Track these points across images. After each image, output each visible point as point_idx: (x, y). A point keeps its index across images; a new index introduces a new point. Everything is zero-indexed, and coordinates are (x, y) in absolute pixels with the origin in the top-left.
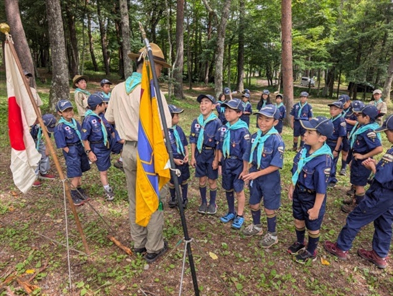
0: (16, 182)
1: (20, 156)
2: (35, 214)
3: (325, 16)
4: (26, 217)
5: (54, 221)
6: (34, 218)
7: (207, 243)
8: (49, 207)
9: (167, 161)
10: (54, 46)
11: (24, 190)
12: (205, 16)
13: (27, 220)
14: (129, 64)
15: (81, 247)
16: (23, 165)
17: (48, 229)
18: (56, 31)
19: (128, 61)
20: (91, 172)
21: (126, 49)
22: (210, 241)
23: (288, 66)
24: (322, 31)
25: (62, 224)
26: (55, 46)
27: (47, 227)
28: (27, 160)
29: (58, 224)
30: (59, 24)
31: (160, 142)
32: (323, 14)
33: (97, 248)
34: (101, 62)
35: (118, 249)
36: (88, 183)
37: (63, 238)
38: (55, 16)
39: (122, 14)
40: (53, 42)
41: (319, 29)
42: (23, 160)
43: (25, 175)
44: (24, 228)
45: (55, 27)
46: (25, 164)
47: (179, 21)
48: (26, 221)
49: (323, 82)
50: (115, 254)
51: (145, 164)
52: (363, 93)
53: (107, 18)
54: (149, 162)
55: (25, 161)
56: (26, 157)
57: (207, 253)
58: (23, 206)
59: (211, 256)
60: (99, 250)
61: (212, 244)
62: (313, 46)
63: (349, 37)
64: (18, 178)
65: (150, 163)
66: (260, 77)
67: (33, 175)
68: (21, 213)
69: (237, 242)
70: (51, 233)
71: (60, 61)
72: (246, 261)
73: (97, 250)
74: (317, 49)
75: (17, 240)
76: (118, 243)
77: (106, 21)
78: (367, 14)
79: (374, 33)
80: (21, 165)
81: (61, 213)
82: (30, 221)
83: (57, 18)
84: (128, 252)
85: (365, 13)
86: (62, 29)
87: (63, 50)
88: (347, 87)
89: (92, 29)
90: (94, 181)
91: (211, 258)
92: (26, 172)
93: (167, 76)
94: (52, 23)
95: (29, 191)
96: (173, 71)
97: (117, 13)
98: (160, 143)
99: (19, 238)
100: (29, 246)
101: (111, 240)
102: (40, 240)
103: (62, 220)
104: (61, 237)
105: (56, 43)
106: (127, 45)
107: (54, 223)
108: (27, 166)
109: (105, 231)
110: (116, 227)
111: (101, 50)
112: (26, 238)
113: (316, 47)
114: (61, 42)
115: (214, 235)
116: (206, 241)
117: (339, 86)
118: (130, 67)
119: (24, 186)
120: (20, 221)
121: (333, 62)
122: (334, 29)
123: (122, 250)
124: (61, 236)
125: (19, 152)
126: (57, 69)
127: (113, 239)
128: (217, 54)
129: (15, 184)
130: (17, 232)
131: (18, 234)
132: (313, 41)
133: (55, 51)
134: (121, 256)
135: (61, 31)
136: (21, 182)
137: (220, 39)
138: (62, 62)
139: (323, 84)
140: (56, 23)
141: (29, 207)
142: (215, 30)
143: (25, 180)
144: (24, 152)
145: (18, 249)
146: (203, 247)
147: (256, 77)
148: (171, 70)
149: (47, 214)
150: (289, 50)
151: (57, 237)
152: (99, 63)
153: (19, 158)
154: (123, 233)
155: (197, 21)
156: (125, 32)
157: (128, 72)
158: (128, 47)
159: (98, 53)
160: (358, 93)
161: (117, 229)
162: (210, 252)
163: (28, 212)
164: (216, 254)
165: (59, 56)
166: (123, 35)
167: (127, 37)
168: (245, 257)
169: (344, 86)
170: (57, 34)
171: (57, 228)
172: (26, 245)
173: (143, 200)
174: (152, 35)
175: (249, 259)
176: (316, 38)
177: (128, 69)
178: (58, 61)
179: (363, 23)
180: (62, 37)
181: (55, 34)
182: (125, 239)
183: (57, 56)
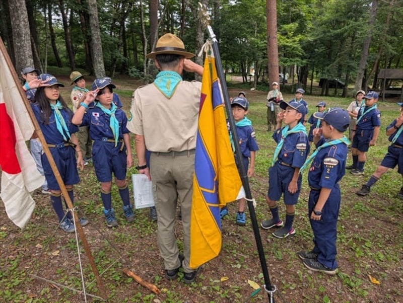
0: (10, 215)
1: (15, 182)
2: (22, 246)
3: (301, 13)
4: (11, 251)
5: (49, 254)
6: (23, 252)
7: (241, 268)
8: (38, 234)
9: (240, 189)
10: (17, 39)
11: (21, 224)
12: (176, 10)
13: (13, 255)
14: (100, 59)
15: (92, 288)
16: (18, 193)
17: (44, 266)
18: (20, 21)
19: (99, 56)
20: (80, 186)
21: (96, 43)
22: (244, 266)
23: (275, 63)
24: (295, 28)
25: (61, 257)
26: (19, 38)
27: (41, 263)
28: (23, 186)
29: (55, 257)
30: (23, 14)
31: (229, 163)
32: (299, 11)
33: (114, 289)
34: (64, 57)
35: (139, 285)
36: (79, 200)
37: (66, 277)
38: (18, 4)
39: (90, 5)
40: (16, 34)
41: (294, 26)
42: (18, 186)
43: (22, 203)
44: (13, 268)
45: (18, 17)
46: (21, 190)
47: (152, 15)
48: (11, 256)
49: (296, 78)
50: (139, 295)
51: (208, 192)
52: (335, 89)
53: (70, 10)
54: (213, 190)
55: (21, 188)
56: (23, 182)
57: (246, 281)
58: (4, 236)
59: (251, 285)
60: (117, 291)
61: (247, 269)
62: (287, 42)
63: (321, 34)
64: (12, 210)
65: (213, 192)
66: (234, 73)
67: (31, 203)
68: (4, 246)
69: (273, 264)
70: (49, 271)
71: (25, 56)
72: (292, 288)
73: (114, 290)
74: (291, 46)
75: (6, 286)
76: (139, 279)
77: (69, 13)
78: (337, 12)
79: (346, 31)
80: (16, 193)
81: (55, 242)
82: (18, 256)
83: (20, 7)
84: (154, 290)
85: (335, 11)
86: (27, 20)
87: (28, 43)
88: (318, 83)
89: (53, 21)
90: (86, 196)
91: (252, 288)
92: (23, 200)
93: (143, 73)
94: (14, 12)
95: (28, 224)
96: (148, 66)
97: (83, 4)
98: (230, 166)
99: (8, 282)
100: (23, 293)
101: (129, 275)
102: (36, 282)
103: (58, 252)
104: (63, 276)
105: (19, 35)
106: (96, 39)
107: (49, 256)
108: (24, 193)
109: (118, 263)
110: (129, 257)
111: (64, 44)
112: (17, 282)
113: (291, 44)
114: (26, 35)
115: (246, 257)
116: (239, 266)
117: (312, 83)
118: (100, 63)
119: (21, 219)
120: (4, 258)
121: (307, 59)
122: (310, 25)
123: (145, 287)
124: (62, 274)
125: (13, 175)
126: (22, 65)
127: (131, 273)
128: (197, 49)
129: (9, 217)
130: (4, 274)
131: (6, 277)
132: (288, 38)
133: (19, 44)
134: (148, 296)
135: (25, 22)
136: (18, 214)
137: (200, 34)
138: (27, 56)
139: (296, 80)
140: (19, 12)
141: (12, 236)
142: (188, 25)
143: (22, 212)
144: (20, 175)
145: (10, 299)
146: (237, 273)
147: (230, 73)
148: (147, 66)
149: (38, 245)
150: (275, 46)
151: (58, 276)
152: (62, 58)
153: (14, 184)
154: (139, 264)
155: (168, 16)
156: (94, 25)
157: (99, 68)
158: (98, 41)
159: (61, 47)
160: (330, 89)
161: (131, 259)
162: (249, 281)
163: (13, 244)
164: (255, 281)
165: (24, 50)
166: (92, 28)
167: (96, 30)
168: (290, 283)
169: (316, 82)
170: (21, 25)
171: (56, 263)
172: (20, 292)
173: (205, 239)
174: (122, 29)
175: (294, 285)
176: (290, 34)
177: (99, 65)
178: (23, 56)
179: (333, 20)
180: (27, 29)
181: (19, 25)
182: (144, 272)
183: (22, 50)
